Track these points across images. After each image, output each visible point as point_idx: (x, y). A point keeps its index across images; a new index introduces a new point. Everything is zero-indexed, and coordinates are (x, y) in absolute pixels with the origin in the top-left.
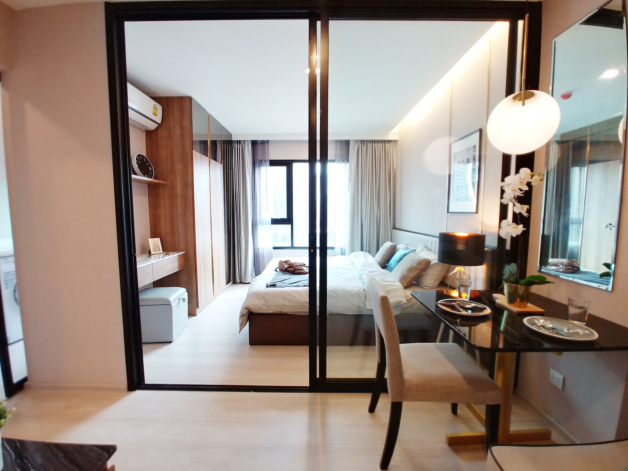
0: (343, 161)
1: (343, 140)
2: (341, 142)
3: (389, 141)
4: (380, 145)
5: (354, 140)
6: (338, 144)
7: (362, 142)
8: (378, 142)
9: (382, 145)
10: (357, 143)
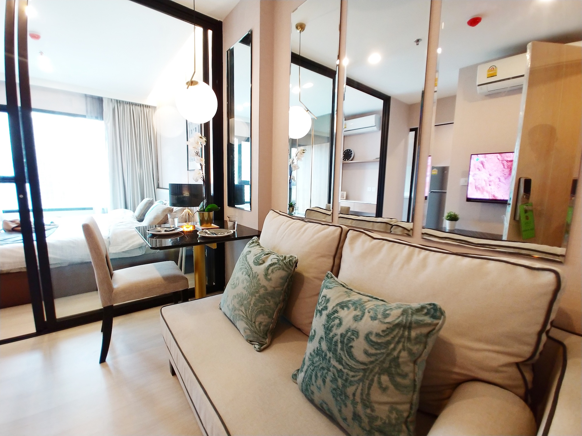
0: (97, 118)
1: (95, 96)
2: (93, 97)
3: (147, 107)
4: (138, 108)
5: (108, 98)
6: (89, 99)
7: (118, 102)
8: (136, 105)
9: (140, 108)
10: (112, 102)
